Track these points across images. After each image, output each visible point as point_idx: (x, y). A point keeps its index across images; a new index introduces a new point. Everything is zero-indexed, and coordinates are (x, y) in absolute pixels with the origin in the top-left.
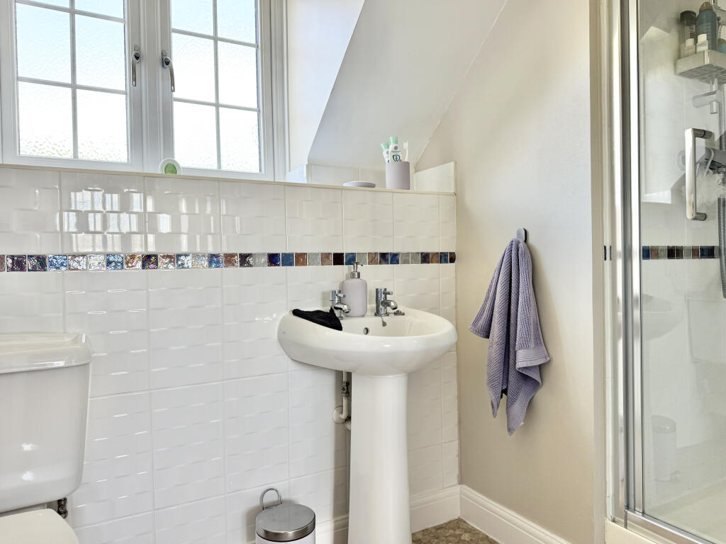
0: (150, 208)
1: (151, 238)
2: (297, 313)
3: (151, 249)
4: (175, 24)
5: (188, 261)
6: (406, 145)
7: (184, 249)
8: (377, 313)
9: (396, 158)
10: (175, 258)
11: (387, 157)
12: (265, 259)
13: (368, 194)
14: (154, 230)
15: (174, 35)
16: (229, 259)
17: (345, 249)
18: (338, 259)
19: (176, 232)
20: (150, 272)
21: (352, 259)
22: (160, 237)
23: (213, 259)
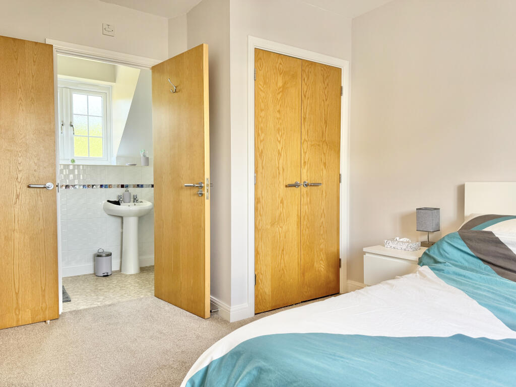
0: (67, 173)
1: (67, 181)
2: (109, 201)
3: (68, 184)
4: (74, 112)
5: (77, 187)
6: (147, 152)
7: (76, 184)
8: (134, 202)
9: (144, 156)
10: (73, 186)
11: (142, 156)
12: (99, 186)
13: (132, 167)
14: (68, 178)
15: (74, 116)
16: (89, 186)
17: (125, 184)
18: (122, 186)
19: (74, 179)
20: (67, 189)
21: (127, 186)
22: (70, 181)
23: (84, 186)
